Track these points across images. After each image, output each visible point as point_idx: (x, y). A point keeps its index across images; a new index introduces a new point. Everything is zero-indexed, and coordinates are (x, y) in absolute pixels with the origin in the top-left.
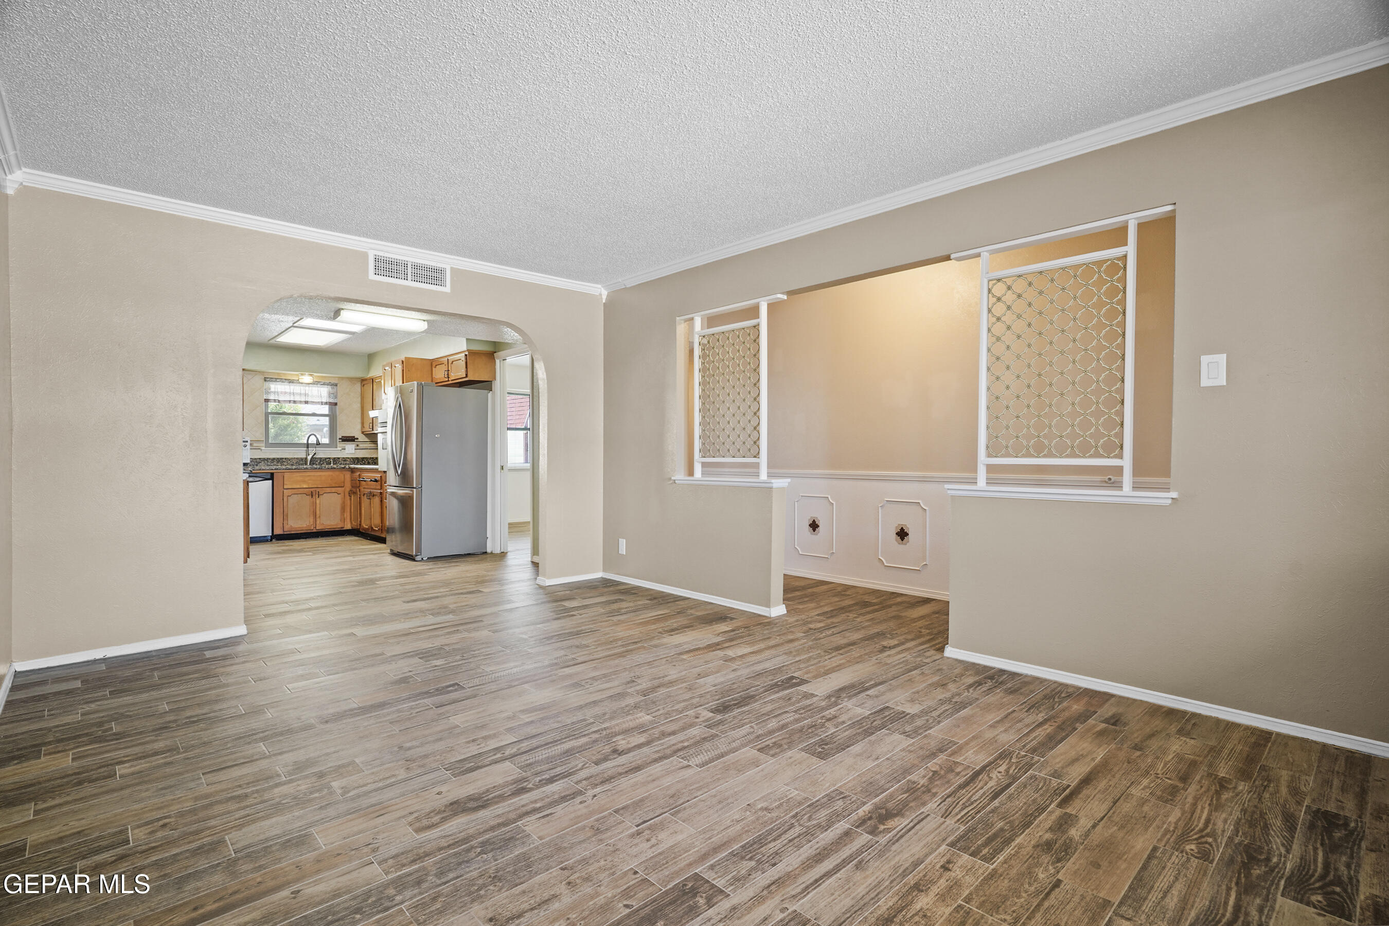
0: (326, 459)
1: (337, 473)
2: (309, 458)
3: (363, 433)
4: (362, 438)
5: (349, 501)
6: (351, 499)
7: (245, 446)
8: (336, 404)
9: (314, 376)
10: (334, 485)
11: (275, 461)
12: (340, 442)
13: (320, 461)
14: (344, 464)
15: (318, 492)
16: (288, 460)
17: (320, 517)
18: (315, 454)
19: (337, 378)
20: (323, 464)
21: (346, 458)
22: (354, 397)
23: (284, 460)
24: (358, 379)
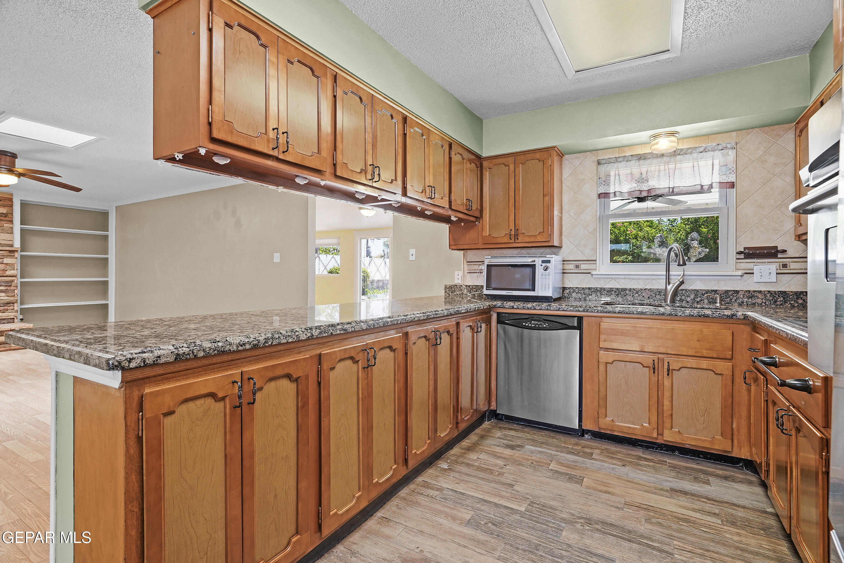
0: (707, 292)
1: (715, 327)
2: (671, 288)
5: (745, 393)
6: (749, 391)
7: (546, 269)
8: (732, 185)
9: (681, 136)
10: (705, 353)
11: (613, 292)
12: (737, 259)
13: (696, 295)
14: (749, 303)
15: (668, 362)
16: (635, 292)
17: (672, 415)
18: (682, 283)
19: (734, 134)
20: (702, 302)
21: (754, 291)
22: (775, 164)
23: (627, 292)
24: (788, 125)
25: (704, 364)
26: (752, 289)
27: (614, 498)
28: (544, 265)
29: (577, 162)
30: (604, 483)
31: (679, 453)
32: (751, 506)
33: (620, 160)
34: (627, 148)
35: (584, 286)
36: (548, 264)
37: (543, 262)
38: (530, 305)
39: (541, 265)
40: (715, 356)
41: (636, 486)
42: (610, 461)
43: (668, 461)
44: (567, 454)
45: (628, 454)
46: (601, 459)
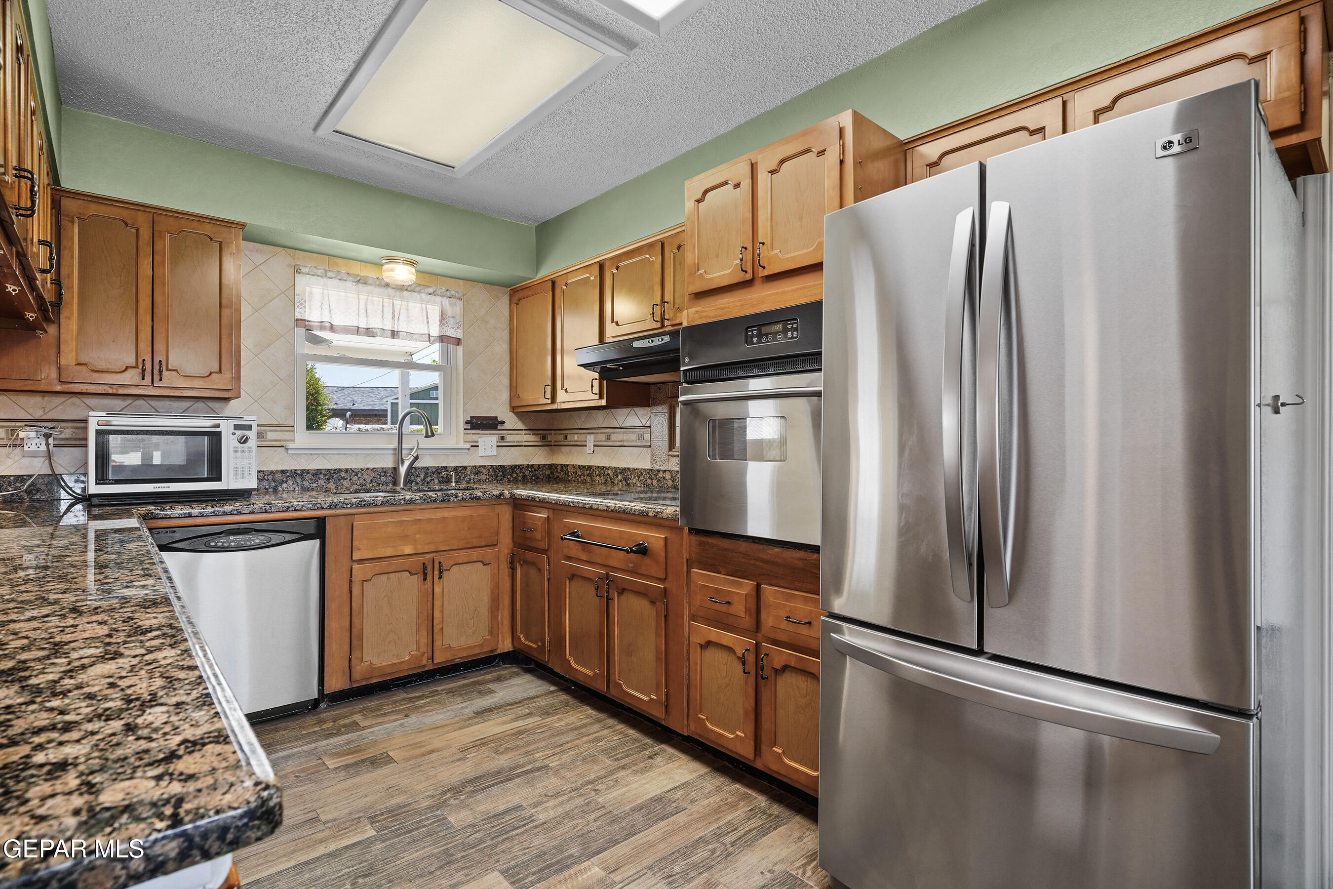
0: (437, 469)
1: (483, 511)
2: (403, 466)
3: (513, 409)
4: (511, 421)
5: (508, 582)
6: (513, 577)
7: (244, 440)
8: (458, 342)
9: (419, 267)
10: (475, 542)
11: (321, 476)
12: (465, 429)
13: (426, 475)
14: (476, 480)
15: (440, 563)
16: (353, 474)
17: (442, 628)
18: (416, 458)
19: (461, 281)
20: (432, 482)
21: (480, 467)
22: (495, 327)
23: (343, 474)
24: (504, 289)
25: (475, 554)
26: (478, 464)
27: (445, 753)
28: (238, 433)
29: (259, 259)
30: (415, 744)
31: (440, 676)
32: (539, 693)
33: (329, 274)
34: (341, 260)
35: (274, 468)
36: (246, 432)
37: (237, 427)
38: (228, 508)
39: (234, 434)
40: (483, 544)
41: (446, 729)
42: (386, 719)
43: (439, 689)
44: (326, 739)
45: (396, 702)
46: (374, 722)
